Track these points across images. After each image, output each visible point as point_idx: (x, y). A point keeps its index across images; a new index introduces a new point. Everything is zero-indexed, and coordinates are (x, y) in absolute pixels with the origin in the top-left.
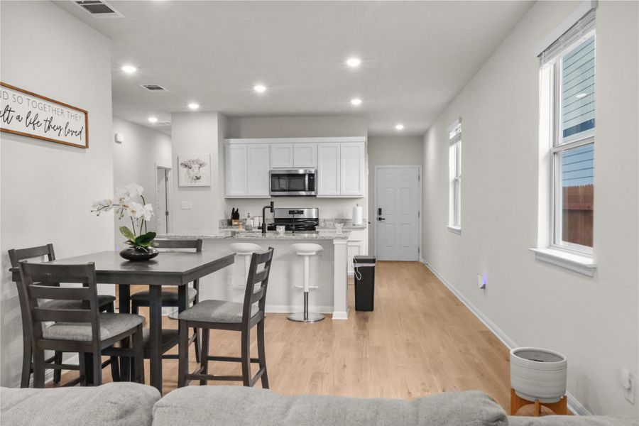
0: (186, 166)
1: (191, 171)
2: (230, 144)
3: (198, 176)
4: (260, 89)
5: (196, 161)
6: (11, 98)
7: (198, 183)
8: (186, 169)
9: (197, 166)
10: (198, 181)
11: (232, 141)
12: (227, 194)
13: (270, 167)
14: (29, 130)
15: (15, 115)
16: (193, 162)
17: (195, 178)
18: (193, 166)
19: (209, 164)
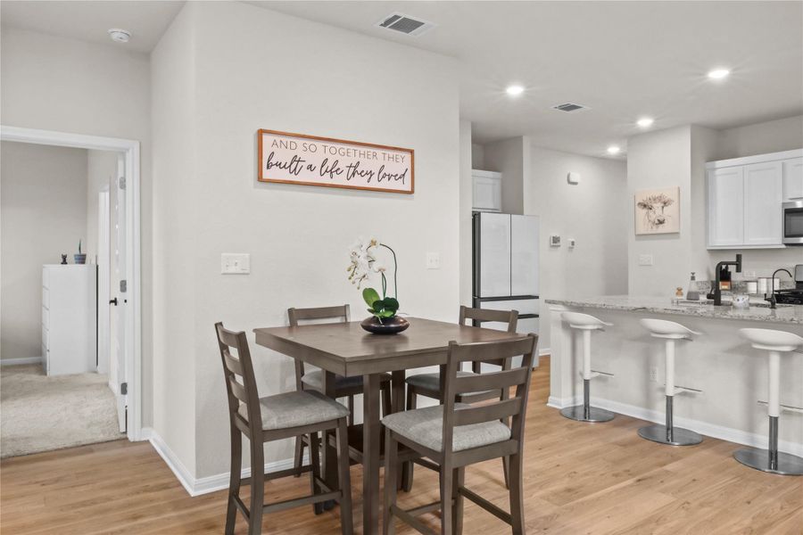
0: (645, 206)
1: (651, 213)
2: (715, 169)
3: (661, 219)
4: (719, 74)
5: (659, 199)
6: (300, 147)
7: (662, 229)
8: (645, 211)
9: (660, 205)
10: (661, 226)
11: (719, 163)
12: (710, 244)
13: (783, 197)
14: (326, 179)
15: (305, 165)
16: (655, 200)
17: (657, 222)
18: (654, 205)
19: (676, 201)
